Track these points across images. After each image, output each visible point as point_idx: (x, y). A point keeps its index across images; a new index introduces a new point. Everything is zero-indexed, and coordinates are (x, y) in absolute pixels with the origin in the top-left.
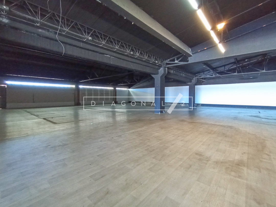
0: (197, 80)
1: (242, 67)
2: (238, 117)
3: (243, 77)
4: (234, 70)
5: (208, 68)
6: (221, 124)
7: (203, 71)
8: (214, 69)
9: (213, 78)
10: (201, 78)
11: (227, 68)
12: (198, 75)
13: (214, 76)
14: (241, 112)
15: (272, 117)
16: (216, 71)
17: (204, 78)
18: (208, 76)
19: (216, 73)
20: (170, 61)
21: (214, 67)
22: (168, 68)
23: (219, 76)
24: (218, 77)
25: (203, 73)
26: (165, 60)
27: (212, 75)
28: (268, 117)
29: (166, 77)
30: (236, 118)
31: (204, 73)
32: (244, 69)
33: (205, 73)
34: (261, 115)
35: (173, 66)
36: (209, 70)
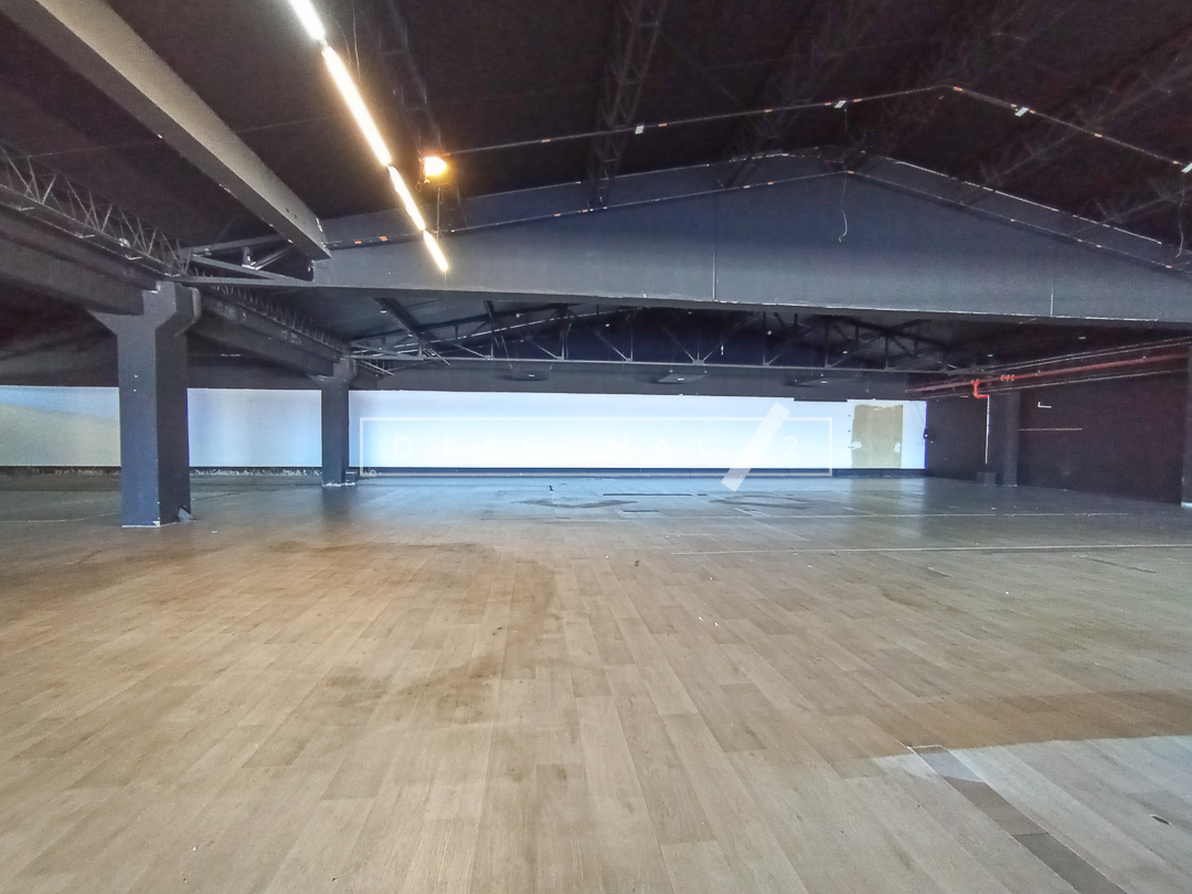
0: (359, 367)
1: (510, 336)
2: (495, 509)
3: (508, 370)
4: (482, 345)
5: (401, 325)
6: (440, 541)
7: (381, 332)
8: (421, 330)
9: (419, 366)
10: (373, 362)
11: (464, 332)
12: (359, 346)
13: (421, 357)
14: (505, 492)
15: (577, 499)
16: (428, 340)
17: (386, 361)
18: (401, 355)
19: (427, 346)
20: (216, 255)
21: (422, 322)
22: (205, 290)
23: (440, 357)
24: (434, 362)
25: (380, 341)
26: (183, 245)
27: (415, 354)
28: (570, 500)
29: (190, 334)
30: (487, 515)
31: (384, 341)
32: (513, 344)
33: (391, 340)
34: (553, 497)
35: (236, 287)
36: (401, 330)
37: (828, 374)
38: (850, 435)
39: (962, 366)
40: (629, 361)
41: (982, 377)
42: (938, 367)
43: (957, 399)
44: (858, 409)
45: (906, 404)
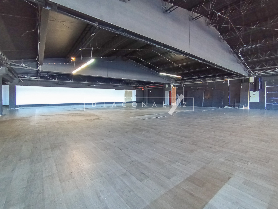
37: (121, 86)
38: (124, 96)
39: (140, 85)
40: (86, 82)
41: (143, 87)
42: (137, 85)
43: (140, 90)
44: (125, 91)
45: (133, 90)
